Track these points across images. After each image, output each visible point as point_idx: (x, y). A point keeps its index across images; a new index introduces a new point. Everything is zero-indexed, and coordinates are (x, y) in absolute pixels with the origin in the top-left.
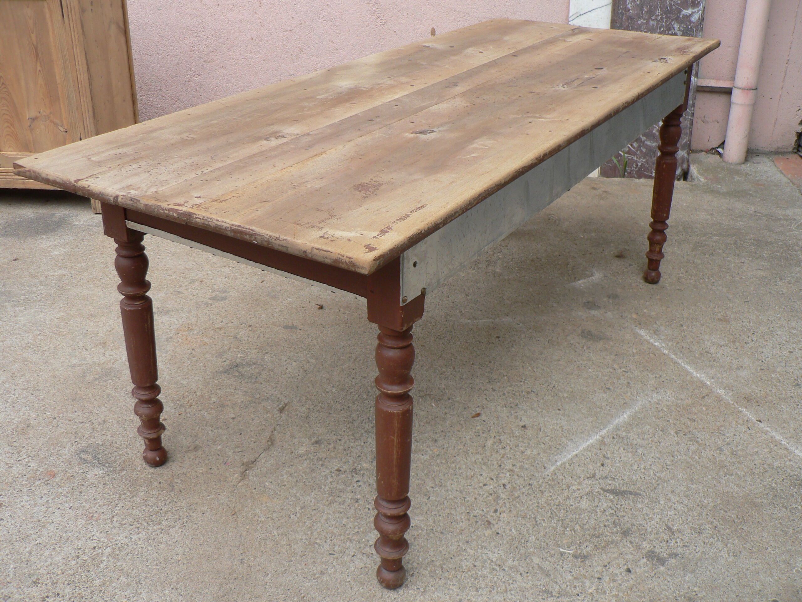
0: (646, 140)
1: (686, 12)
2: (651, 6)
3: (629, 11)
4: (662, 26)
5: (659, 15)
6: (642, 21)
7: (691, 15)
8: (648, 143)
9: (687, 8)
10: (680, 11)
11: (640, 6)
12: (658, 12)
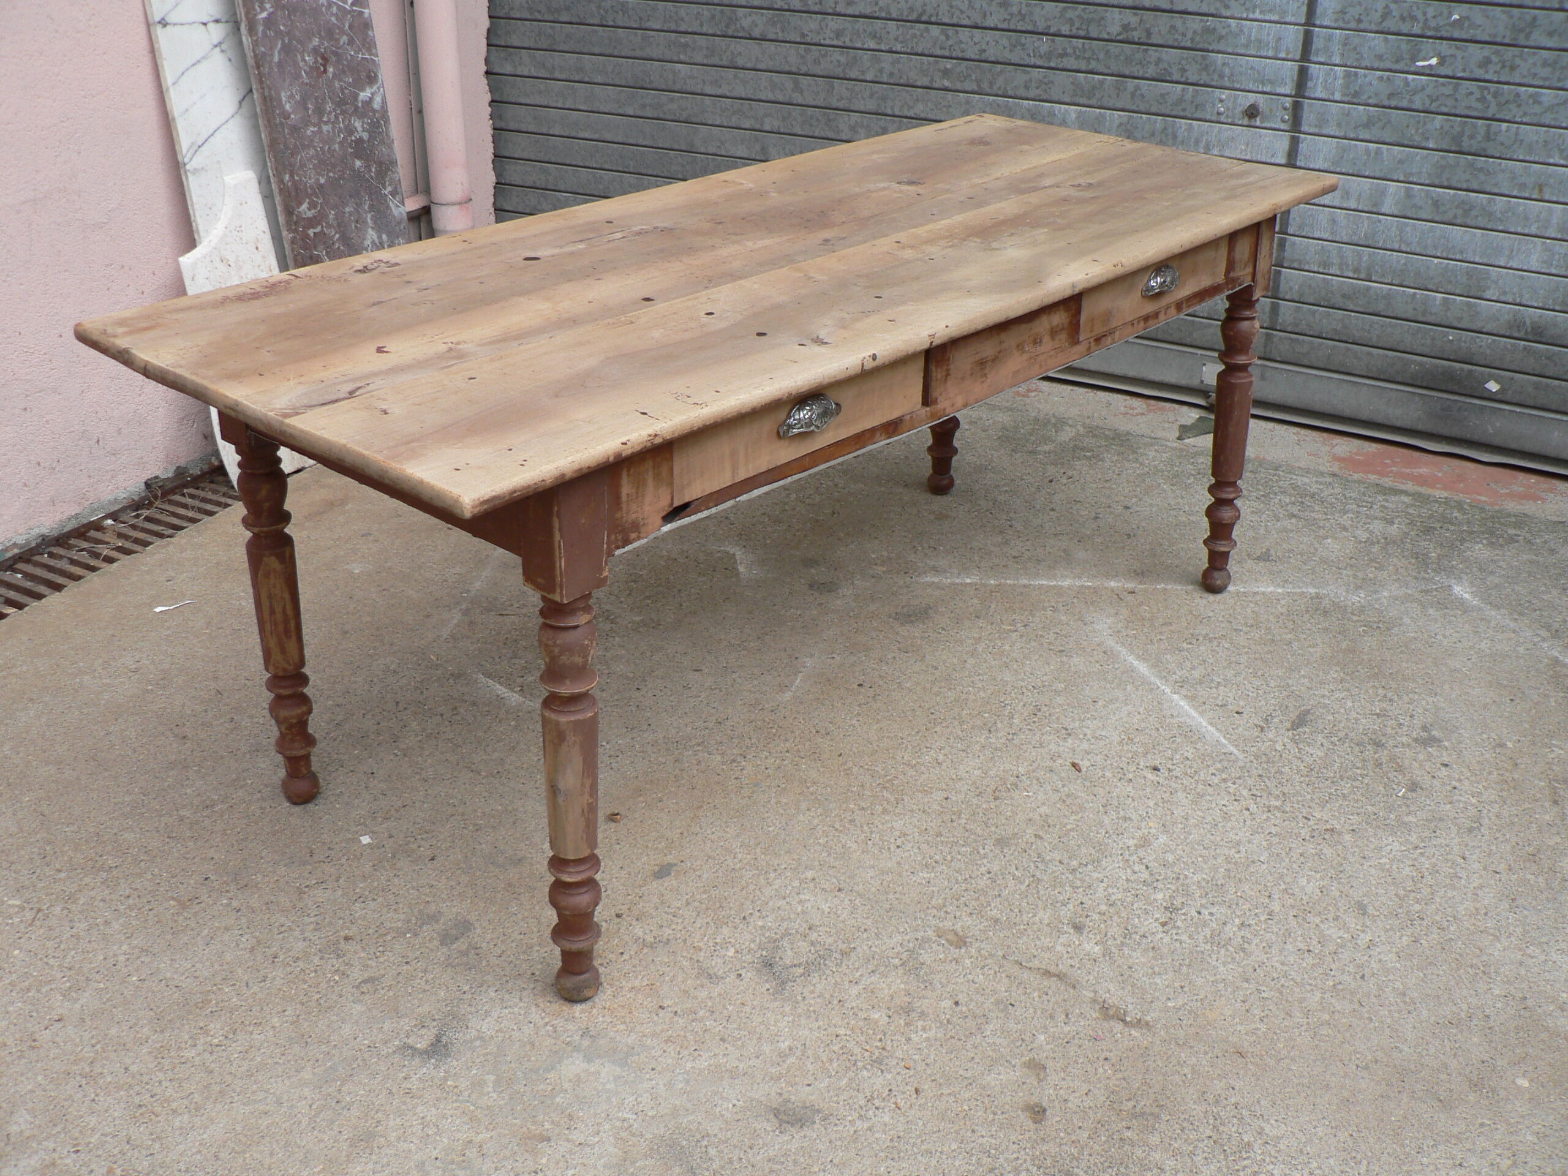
1: (364, 95)
2: (317, 98)
3: (289, 117)
4: (340, 131)
5: (330, 113)
6: (311, 128)
7: (371, 99)
9: (363, 90)
10: (355, 97)
11: (303, 104)
12: (329, 107)
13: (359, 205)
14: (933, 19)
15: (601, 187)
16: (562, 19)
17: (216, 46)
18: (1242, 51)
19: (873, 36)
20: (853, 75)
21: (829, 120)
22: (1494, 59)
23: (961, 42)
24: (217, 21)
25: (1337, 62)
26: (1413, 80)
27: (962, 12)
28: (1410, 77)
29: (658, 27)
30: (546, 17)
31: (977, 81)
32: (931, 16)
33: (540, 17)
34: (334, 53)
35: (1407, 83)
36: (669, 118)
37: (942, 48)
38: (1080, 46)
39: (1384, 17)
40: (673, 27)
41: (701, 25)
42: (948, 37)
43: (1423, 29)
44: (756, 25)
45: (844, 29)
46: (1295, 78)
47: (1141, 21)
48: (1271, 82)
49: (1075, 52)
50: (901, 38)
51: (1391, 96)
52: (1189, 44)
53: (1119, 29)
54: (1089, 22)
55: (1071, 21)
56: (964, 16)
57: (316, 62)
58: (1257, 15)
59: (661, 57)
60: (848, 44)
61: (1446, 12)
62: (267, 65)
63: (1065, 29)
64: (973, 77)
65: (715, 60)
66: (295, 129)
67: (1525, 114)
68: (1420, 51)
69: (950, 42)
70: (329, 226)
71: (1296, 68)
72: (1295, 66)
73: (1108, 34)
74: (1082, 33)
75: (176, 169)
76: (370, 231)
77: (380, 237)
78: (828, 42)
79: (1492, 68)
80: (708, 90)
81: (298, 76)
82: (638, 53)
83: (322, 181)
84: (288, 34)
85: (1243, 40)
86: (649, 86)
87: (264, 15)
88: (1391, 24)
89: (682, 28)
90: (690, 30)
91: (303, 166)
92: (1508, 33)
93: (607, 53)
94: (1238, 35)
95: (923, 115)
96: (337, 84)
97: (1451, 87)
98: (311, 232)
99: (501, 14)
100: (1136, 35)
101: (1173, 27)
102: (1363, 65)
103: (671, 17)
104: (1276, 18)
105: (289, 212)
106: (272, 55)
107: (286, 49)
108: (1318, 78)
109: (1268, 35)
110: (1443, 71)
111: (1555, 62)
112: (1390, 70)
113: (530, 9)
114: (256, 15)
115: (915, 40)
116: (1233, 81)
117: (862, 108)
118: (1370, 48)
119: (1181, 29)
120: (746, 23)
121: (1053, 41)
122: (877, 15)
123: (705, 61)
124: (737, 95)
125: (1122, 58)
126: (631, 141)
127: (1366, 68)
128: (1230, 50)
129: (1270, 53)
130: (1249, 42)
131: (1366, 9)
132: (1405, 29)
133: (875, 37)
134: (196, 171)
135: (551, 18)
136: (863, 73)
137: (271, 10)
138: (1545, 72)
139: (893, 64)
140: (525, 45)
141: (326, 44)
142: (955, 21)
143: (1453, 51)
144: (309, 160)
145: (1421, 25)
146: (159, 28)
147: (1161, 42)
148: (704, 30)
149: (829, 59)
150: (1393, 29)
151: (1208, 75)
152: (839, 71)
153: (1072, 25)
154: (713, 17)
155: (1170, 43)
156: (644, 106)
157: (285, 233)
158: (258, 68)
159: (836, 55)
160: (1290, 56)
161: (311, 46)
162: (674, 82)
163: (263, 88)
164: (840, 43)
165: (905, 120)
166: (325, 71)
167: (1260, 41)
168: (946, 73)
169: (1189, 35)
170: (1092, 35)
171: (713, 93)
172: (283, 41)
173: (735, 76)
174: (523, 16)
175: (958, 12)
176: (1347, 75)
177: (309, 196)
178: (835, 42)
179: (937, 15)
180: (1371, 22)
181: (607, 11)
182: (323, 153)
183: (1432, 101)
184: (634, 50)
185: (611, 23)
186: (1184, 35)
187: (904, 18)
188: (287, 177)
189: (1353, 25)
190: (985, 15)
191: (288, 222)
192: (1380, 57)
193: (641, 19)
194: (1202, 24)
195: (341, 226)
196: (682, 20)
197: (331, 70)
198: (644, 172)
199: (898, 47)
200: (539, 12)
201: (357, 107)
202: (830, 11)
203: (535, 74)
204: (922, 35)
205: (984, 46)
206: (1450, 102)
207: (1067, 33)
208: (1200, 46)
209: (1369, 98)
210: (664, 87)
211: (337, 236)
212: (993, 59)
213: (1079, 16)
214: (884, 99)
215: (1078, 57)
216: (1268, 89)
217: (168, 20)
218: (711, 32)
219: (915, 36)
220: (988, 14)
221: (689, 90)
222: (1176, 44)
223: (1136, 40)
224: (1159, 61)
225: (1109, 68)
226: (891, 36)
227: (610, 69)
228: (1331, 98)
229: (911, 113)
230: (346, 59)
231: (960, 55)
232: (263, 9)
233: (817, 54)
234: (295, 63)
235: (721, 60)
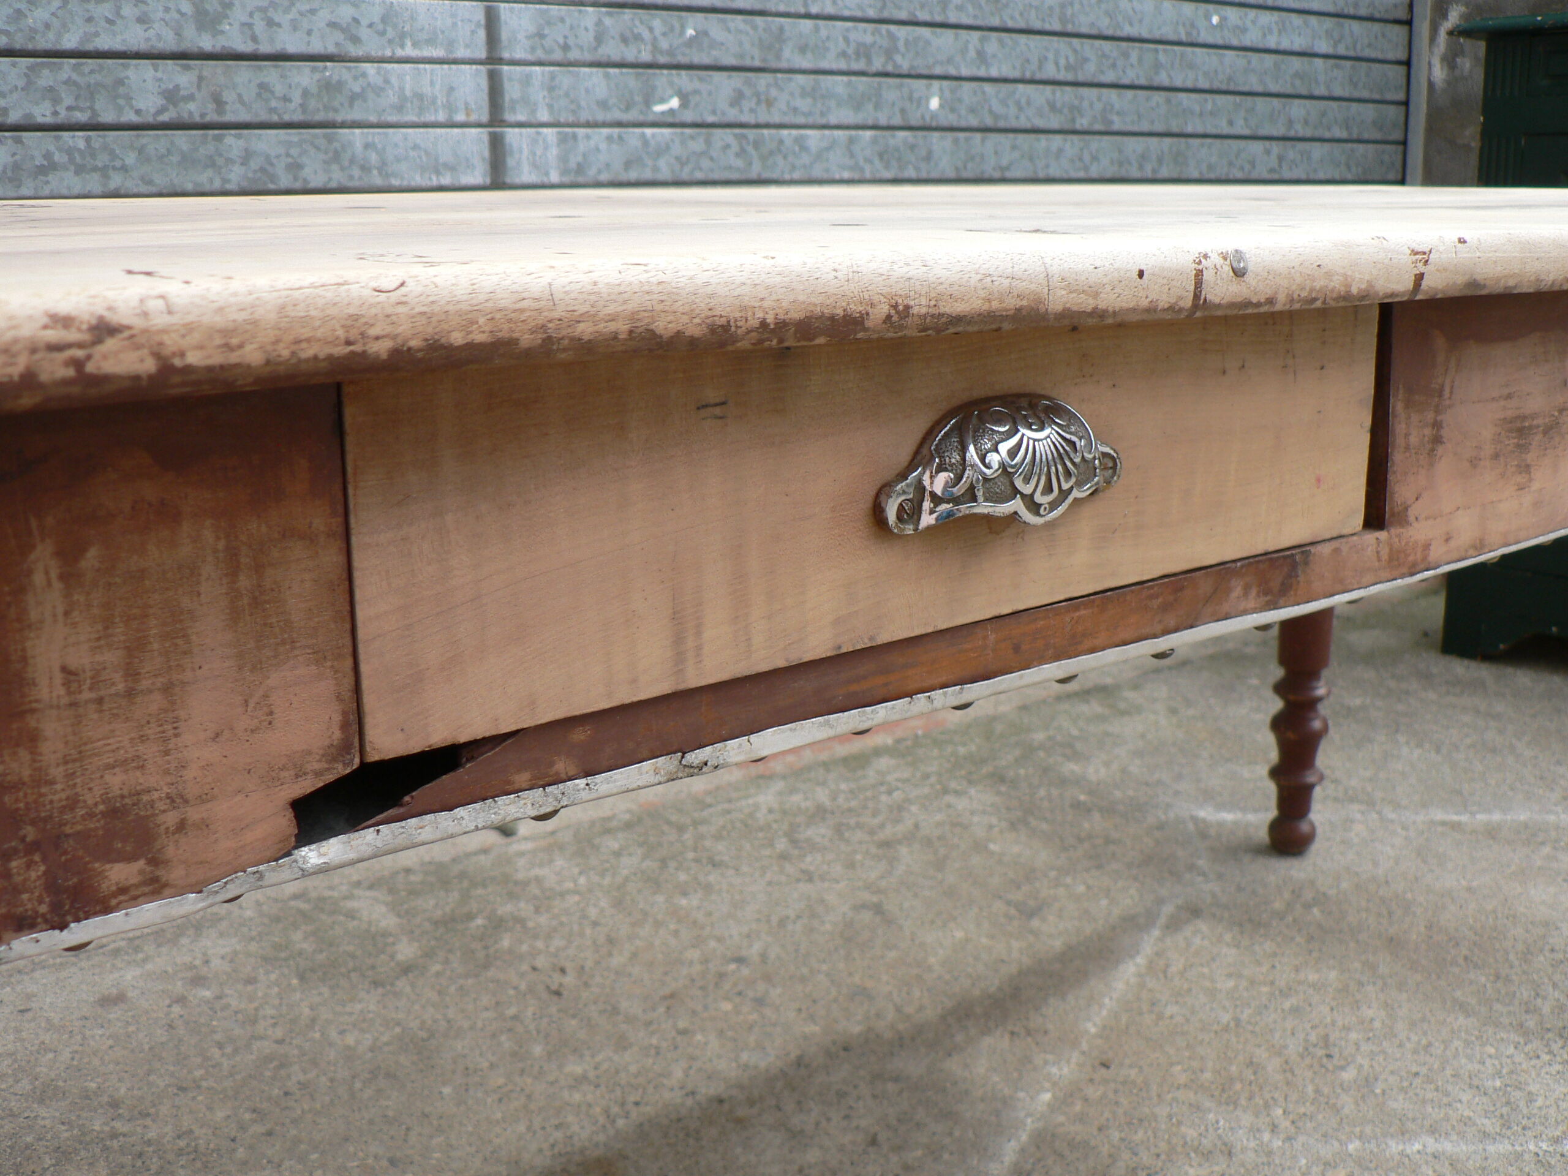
18: (392, 118)
22: (748, 92)
25: (544, 116)
26: (653, 135)
28: (649, 131)
35: (645, 142)
38: (81, 144)
39: (599, 39)
43: (653, 52)
46: (487, 153)
47: (200, 78)
48: (452, 169)
49: (72, 160)
51: (628, 165)
52: (297, 117)
53: (160, 102)
54: (91, 92)
55: (51, 93)
58: (409, 51)
61: (677, 25)
63: (42, 113)
67: (794, 168)
68: (654, 88)
71: (486, 138)
72: (482, 134)
73: (138, 112)
74: (81, 117)
79: (746, 105)
85: (391, 98)
88: (612, 50)
92: (756, 52)
94: (382, 89)
97: (701, 140)
100: (192, 110)
101: (262, 86)
102: (583, 119)
104: (438, 53)
108: (521, 152)
109: (432, 83)
110: (688, 116)
111: (814, 89)
112: (620, 124)
116: (387, 176)
118: (587, 91)
119: (279, 89)
121: (19, 141)
125: (175, 159)
127: (588, 125)
128: (373, 119)
129: (441, 117)
130: (403, 99)
131: (572, 28)
132: (630, 55)
138: (803, 104)
143: (697, 85)
145: (649, 47)
147: (244, 117)
150: (616, 57)
151: (342, 169)
153: (56, 101)
155: (264, 117)
160: (473, 118)
167: (420, 97)
169: (297, 98)
170: (108, 117)
176: (563, 140)
180: (581, 48)
183: (683, 165)
186: (286, 99)
189: (558, 56)
192: (603, 105)
194: (317, 76)
206: (705, 163)
207: (49, 120)
208: (320, 117)
209: (600, 172)
213: (68, 82)
215: (80, 170)
216: (446, 180)
222: (275, 118)
223: (197, 119)
224: (247, 156)
225: (150, 182)
228: (545, 180)
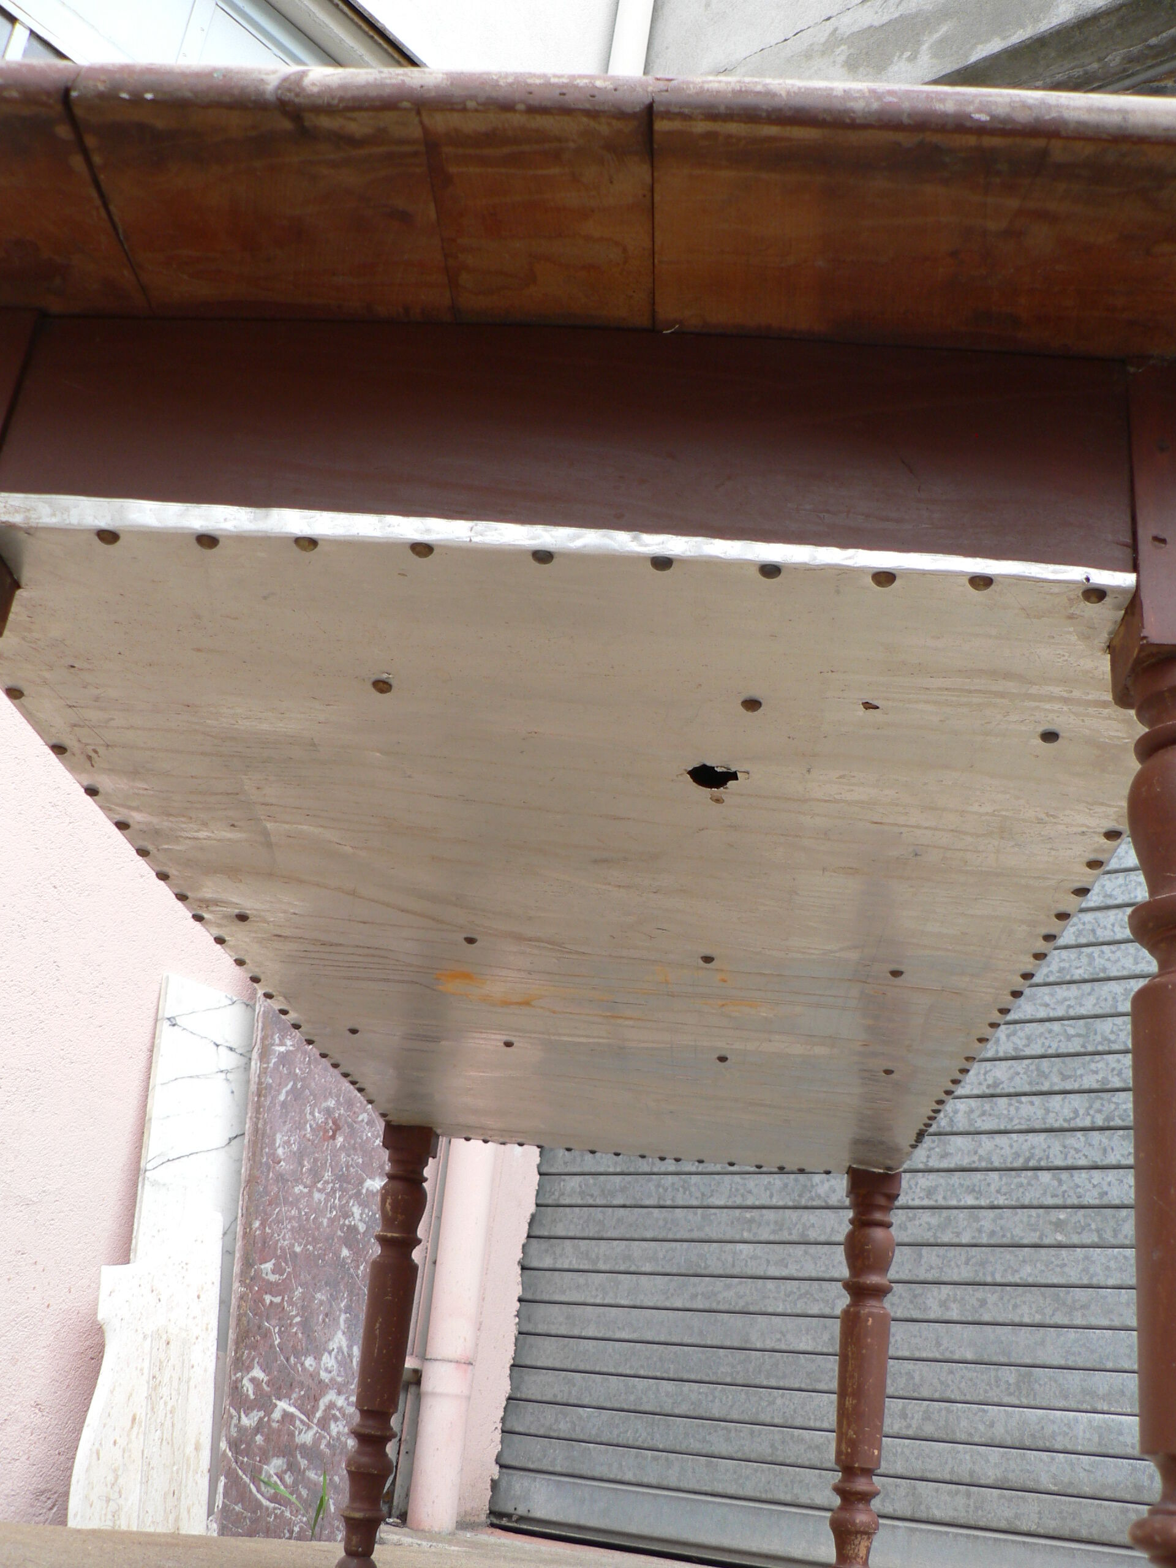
0: (308, 1469)
1: (372, 1184)
2: (316, 1160)
3: (279, 1162)
4: (333, 1207)
5: (327, 1182)
6: (301, 1187)
7: (379, 1192)
8: (312, 1475)
9: (372, 1178)
10: (361, 1182)
11: (299, 1157)
12: (328, 1175)
13: (334, 1298)
14: (1043, 1164)
15: (632, 1398)
16: (615, 1202)
17: (222, 1071)
19: (971, 1190)
20: (946, 1239)
21: (915, 1296)
23: (1078, 1186)
24: (231, 1049)
27: (1077, 1151)
29: (722, 1203)
30: (599, 1202)
31: (1098, 1231)
32: (1040, 1159)
33: (591, 1201)
34: (347, 1122)
36: (721, 1307)
37: (1054, 1196)
40: (739, 1201)
41: (771, 1196)
42: (1060, 1182)
44: (834, 1191)
45: (937, 1186)
50: (1004, 1190)
56: (1080, 1155)
57: (326, 1123)
59: (721, 1236)
60: (941, 1202)
62: (269, 1099)
64: (1093, 1226)
65: (785, 1236)
66: (281, 1178)
69: (1064, 1188)
70: (291, 1303)
75: (135, 1174)
76: (340, 1334)
77: (350, 1347)
78: (917, 1203)
80: (773, 1271)
81: (300, 1126)
82: (695, 1235)
83: (298, 1249)
84: (303, 1080)
86: (703, 1272)
87: (282, 1049)
89: (749, 1203)
90: (757, 1203)
91: (279, 1222)
93: (660, 1237)
95: (1030, 1280)
96: (343, 1157)
98: (268, 1298)
99: (550, 1202)
103: (737, 1190)
105: (248, 1263)
106: (279, 1092)
107: (296, 1094)
113: (582, 1193)
114: (273, 1045)
115: (1021, 1190)
117: (956, 1278)
120: (822, 1190)
122: (974, 1166)
123: (772, 1238)
124: (806, 1275)
126: (674, 1340)
133: (973, 1190)
134: (155, 1183)
135: (604, 1202)
136: (958, 1234)
137: (291, 1048)
139: (994, 1221)
140: (571, 1234)
141: (342, 1112)
142: (1069, 1162)
144: (290, 1219)
146: (166, 1024)
148: (774, 1202)
149: (917, 1223)
152: (929, 1237)
154: (786, 1185)
156: (694, 1296)
157: (236, 1285)
158: (259, 1096)
159: (926, 1217)
161: (324, 1105)
162: (733, 1266)
163: (258, 1119)
164: (932, 1203)
165: (1008, 1288)
166: (333, 1137)
168: (1059, 1225)
171: (777, 1274)
172: (295, 1084)
173: (806, 1252)
174: (573, 1202)
175: (1072, 1152)
177: (277, 1258)
178: (926, 1202)
179: (1048, 1157)
181: (666, 1190)
182: (307, 1219)
184: (691, 1230)
185: (669, 1203)
187: (1009, 1165)
188: (257, 1224)
190: (1105, 1151)
191: (244, 1273)
193: (703, 1194)
195: (306, 1309)
196: (750, 1192)
197: (340, 1140)
198: (686, 1376)
199: (1001, 1201)
200: (592, 1196)
201: (359, 1193)
202: (921, 1166)
203: (576, 1267)
204: (1029, 1184)
205: (1106, 1188)
210: (721, 1272)
211: (298, 1319)
212: (1117, 1202)
214: (983, 1264)
217: (178, 1021)
218: (781, 1203)
219: (1021, 1185)
220: (1109, 1150)
221: (750, 1272)
226: (993, 1188)
227: (661, 1255)
229: (1016, 1279)
230: (361, 1138)
231: (1076, 1202)
232: (282, 1044)
233: (904, 1218)
234: (302, 1112)
235: (790, 1234)
